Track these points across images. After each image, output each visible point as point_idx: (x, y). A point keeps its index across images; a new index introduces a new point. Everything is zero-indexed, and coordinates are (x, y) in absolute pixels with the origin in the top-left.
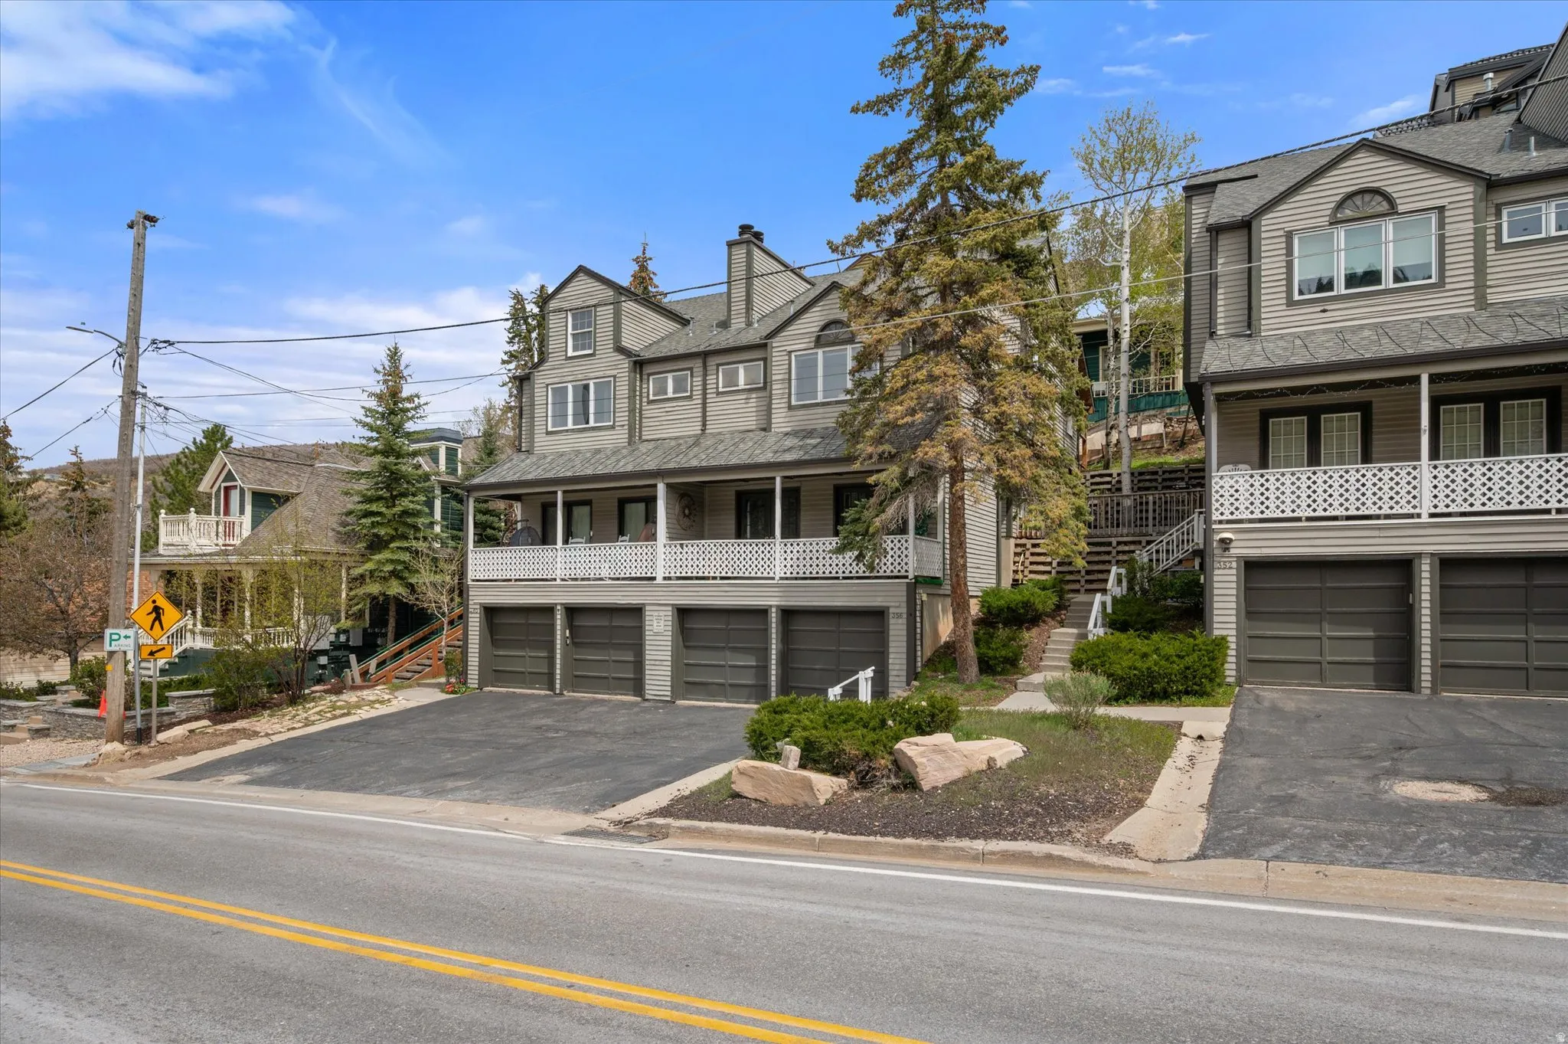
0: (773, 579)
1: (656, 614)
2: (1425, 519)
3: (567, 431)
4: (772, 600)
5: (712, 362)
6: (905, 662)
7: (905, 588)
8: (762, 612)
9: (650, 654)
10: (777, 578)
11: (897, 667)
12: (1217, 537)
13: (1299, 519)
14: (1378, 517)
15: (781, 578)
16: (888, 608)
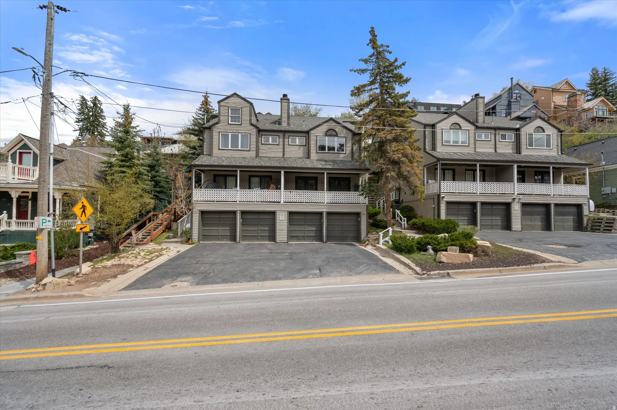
0: (324, 203)
1: (281, 214)
2: (478, 194)
3: (229, 150)
4: (324, 210)
5: (287, 135)
6: (366, 227)
7: (366, 207)
8: (321, 214)
9: (278, 227)
10: (325, 203)
11: (363, 229)
12: (441, 196)
13: (456, 193)
14: (471, 193)
15: (327, 203)
16: (361, 212)
